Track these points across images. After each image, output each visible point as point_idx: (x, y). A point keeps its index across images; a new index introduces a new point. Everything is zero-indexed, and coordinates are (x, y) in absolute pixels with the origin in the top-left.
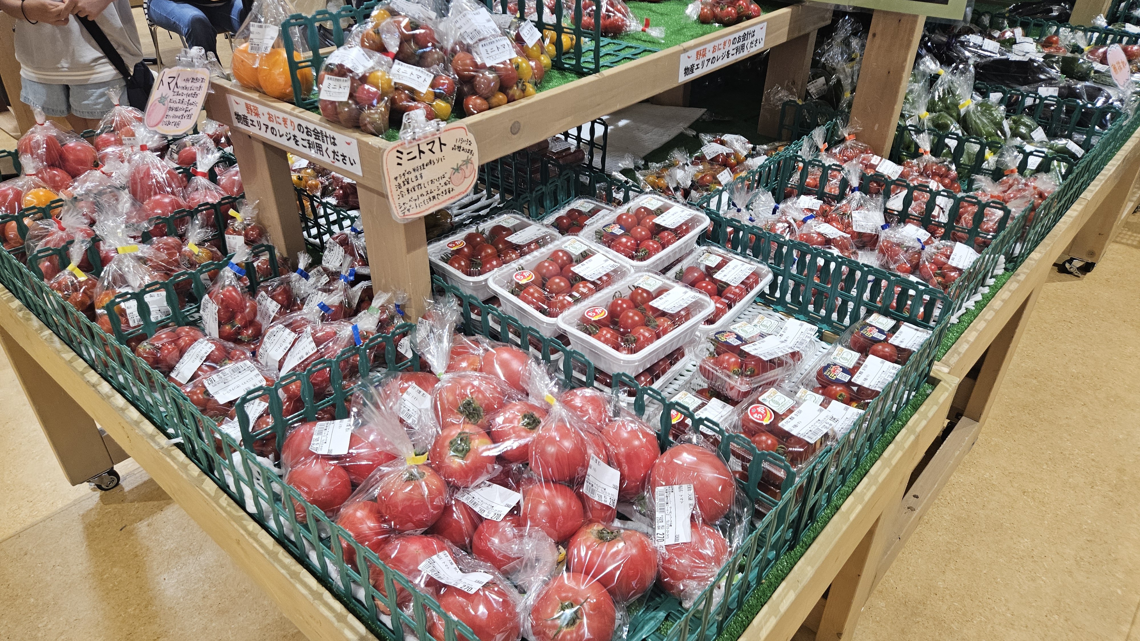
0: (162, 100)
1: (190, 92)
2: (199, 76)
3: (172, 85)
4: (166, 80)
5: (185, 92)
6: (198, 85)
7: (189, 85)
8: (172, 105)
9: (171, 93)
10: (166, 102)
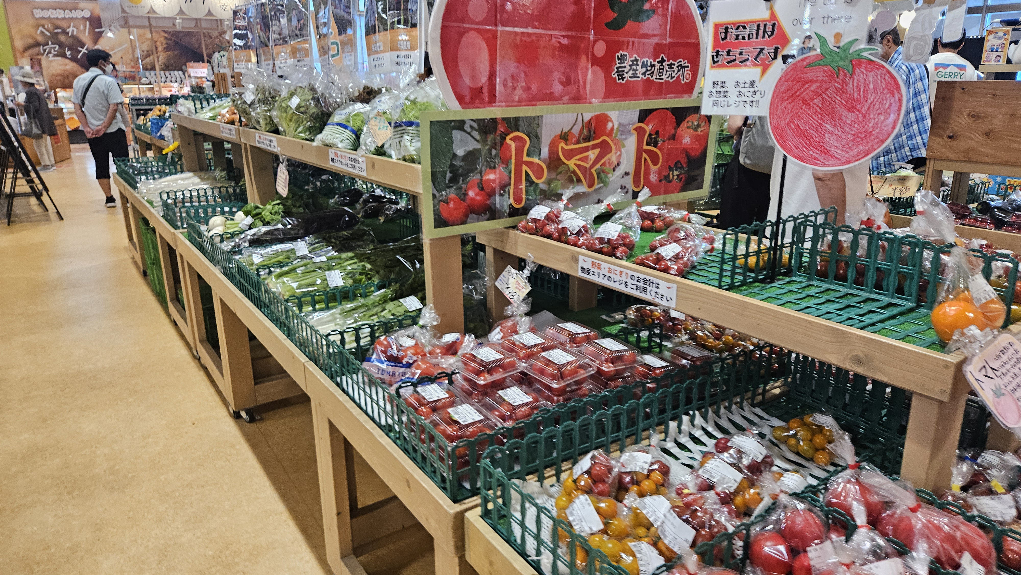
0: (998, 393)
1: (1012, 363)
2: (1005, 344)
3: (990, 373)
4: (980, 376)
5: (1008, 366)
6: (1011, 351)
7: (1004, 358)
8: (1010, 387)
9: (998, 381)
10: (1004, 391)
